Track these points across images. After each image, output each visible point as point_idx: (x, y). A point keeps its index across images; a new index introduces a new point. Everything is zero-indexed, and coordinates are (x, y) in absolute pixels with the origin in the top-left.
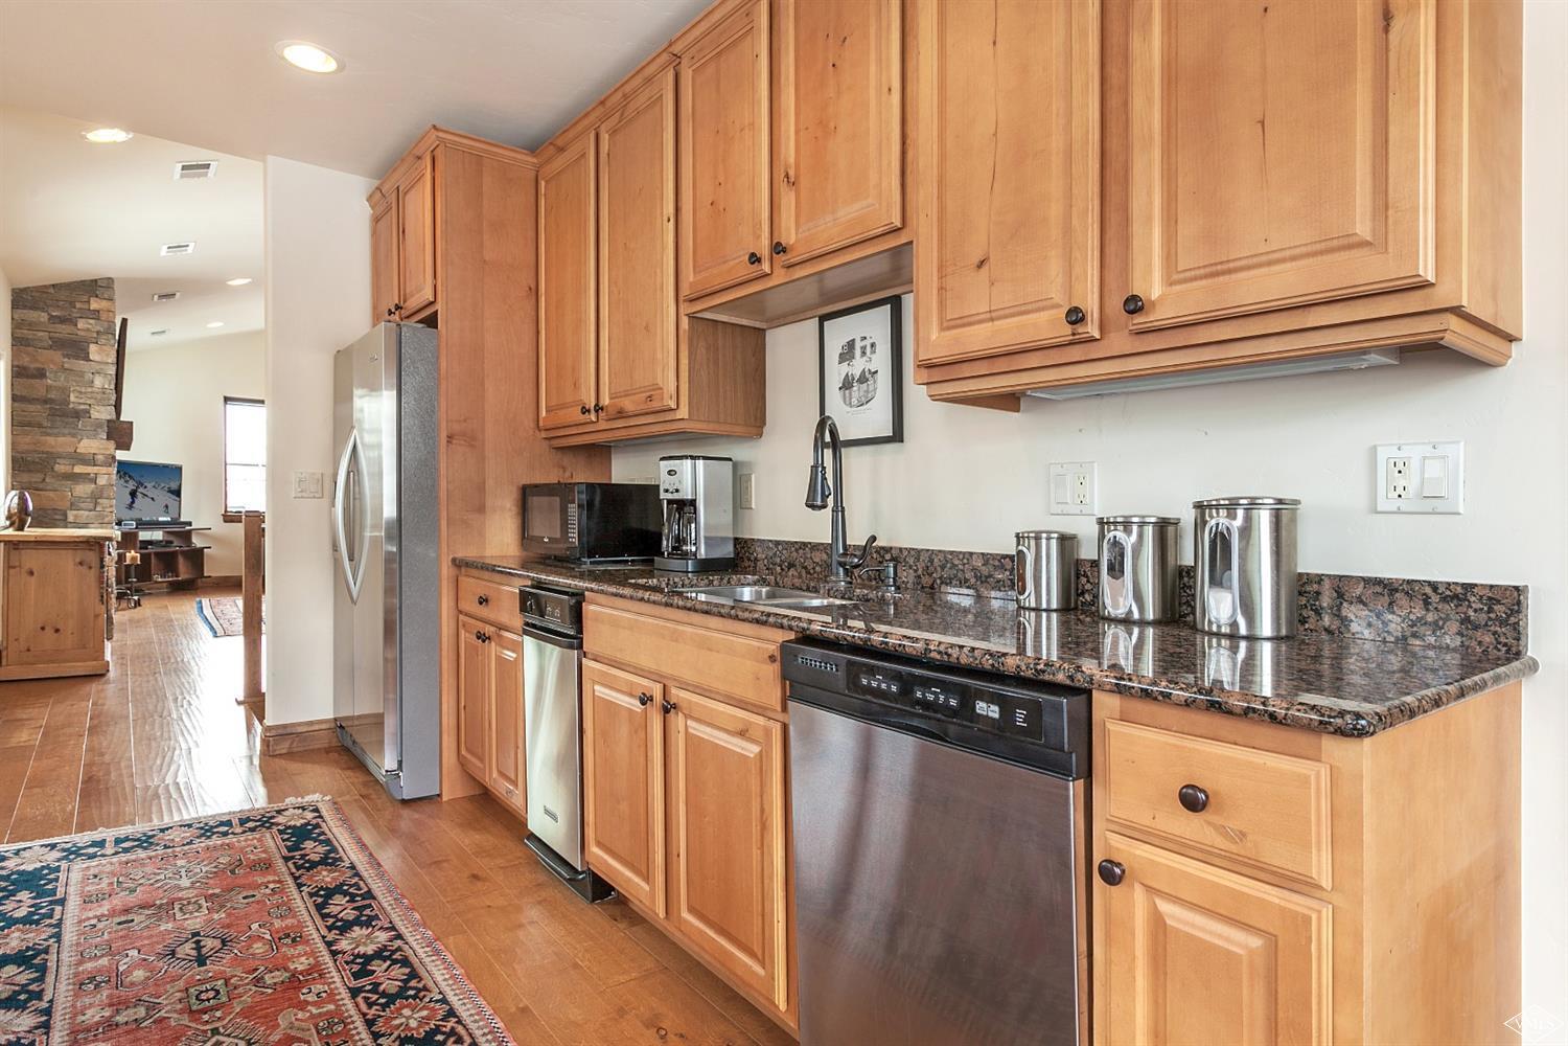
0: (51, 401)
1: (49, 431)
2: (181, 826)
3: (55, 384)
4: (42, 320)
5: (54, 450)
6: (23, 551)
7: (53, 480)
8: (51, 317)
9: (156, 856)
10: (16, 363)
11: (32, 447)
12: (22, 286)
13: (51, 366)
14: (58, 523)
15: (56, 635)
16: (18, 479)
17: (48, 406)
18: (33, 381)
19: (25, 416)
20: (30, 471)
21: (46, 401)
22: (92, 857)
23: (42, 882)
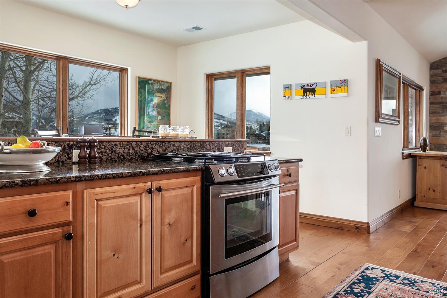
0: (443, 103)
1: (442, 114)
2: (430, 283)
3: (444, 96)
4: (440, 72)
5: (443, 122)
6: (423, 160)
7: (443, 133)
8: (443, 71)
9: (411, 291)
10: (431, 90)
11: (436, 121)
12: (433, 62)
13: (443, 89)
14: (445, 149)
15: (434, 192)
16: (432, 133)
17: (442, 105)
18: (436, 96)
19: (434, 110)
20: (436, 130)
21: (441, 103)
22: (392, 281)
23: (370, 283)
